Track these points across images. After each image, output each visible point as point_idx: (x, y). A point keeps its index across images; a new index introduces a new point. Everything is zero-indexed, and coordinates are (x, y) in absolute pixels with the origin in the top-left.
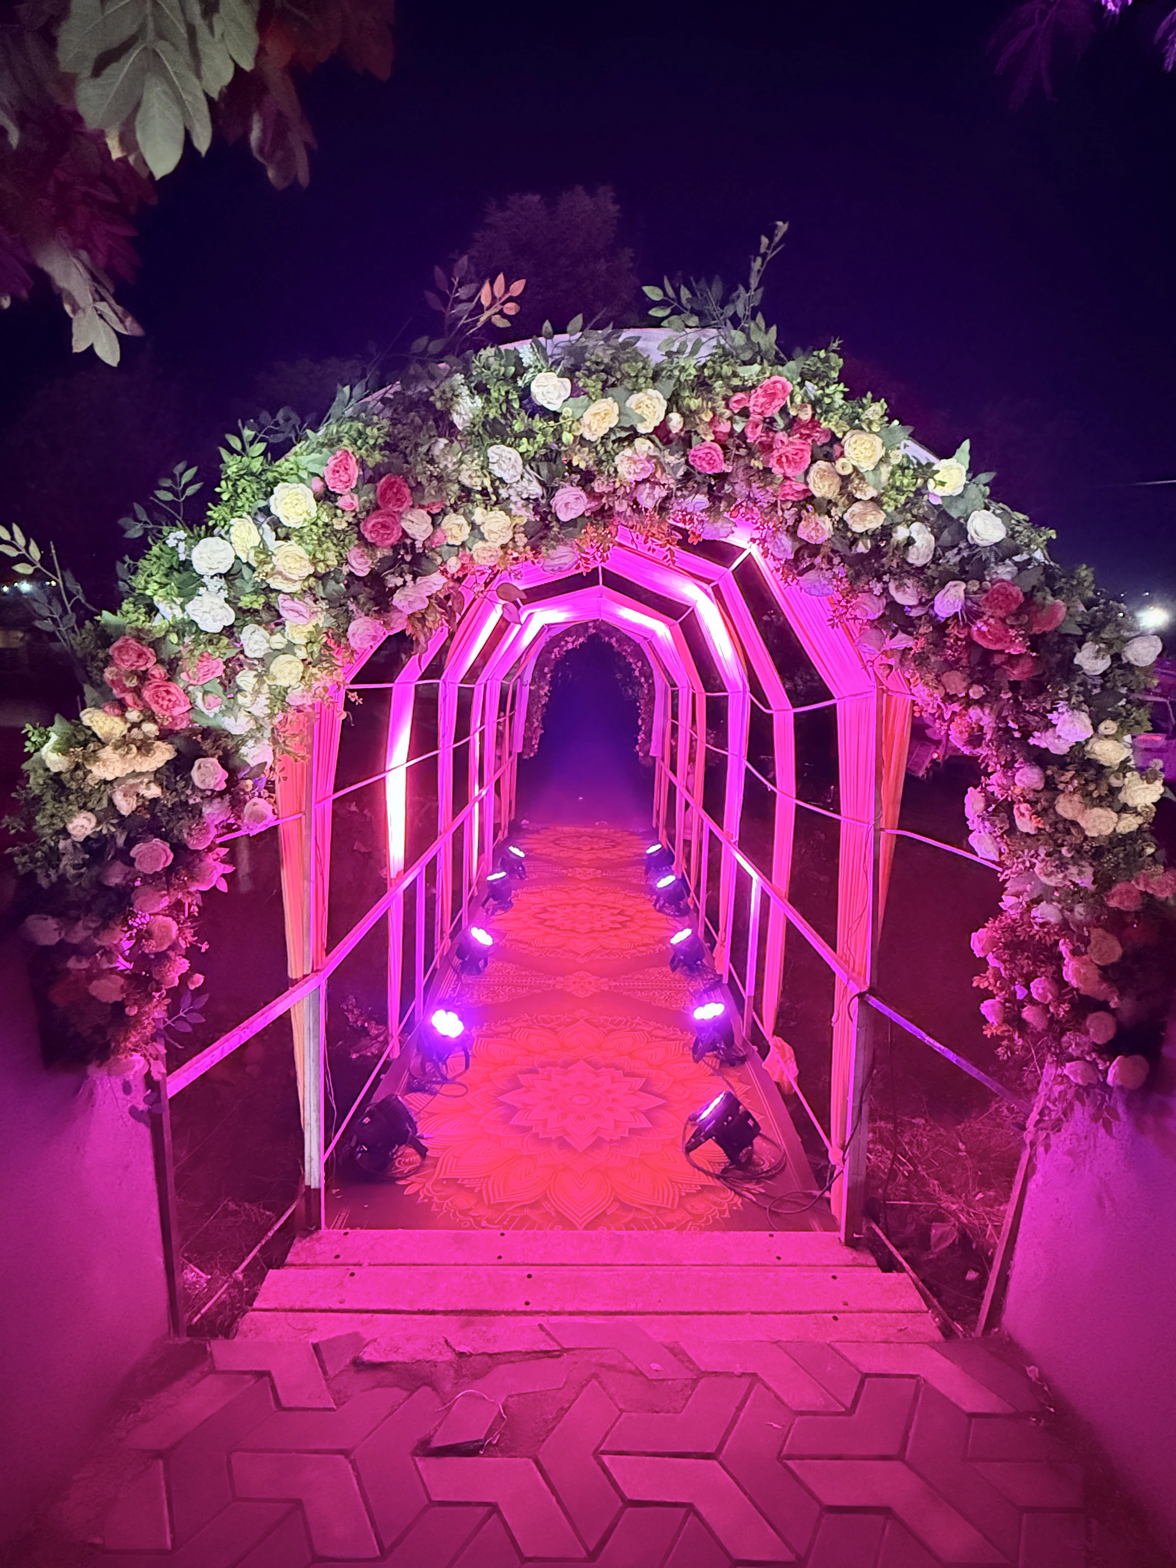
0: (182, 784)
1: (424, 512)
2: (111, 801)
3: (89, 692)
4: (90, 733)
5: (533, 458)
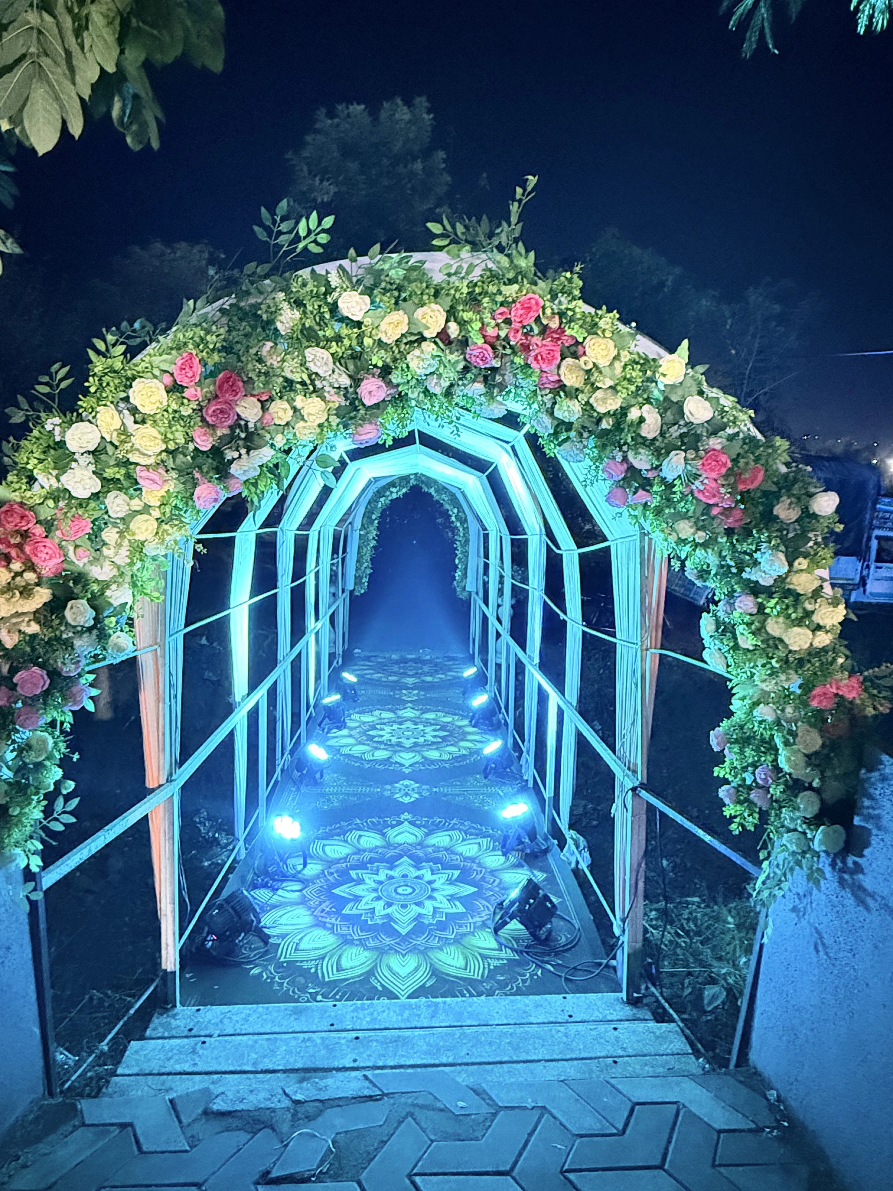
0: (57, 622)
1: (255, 400)
5: (342, 357)
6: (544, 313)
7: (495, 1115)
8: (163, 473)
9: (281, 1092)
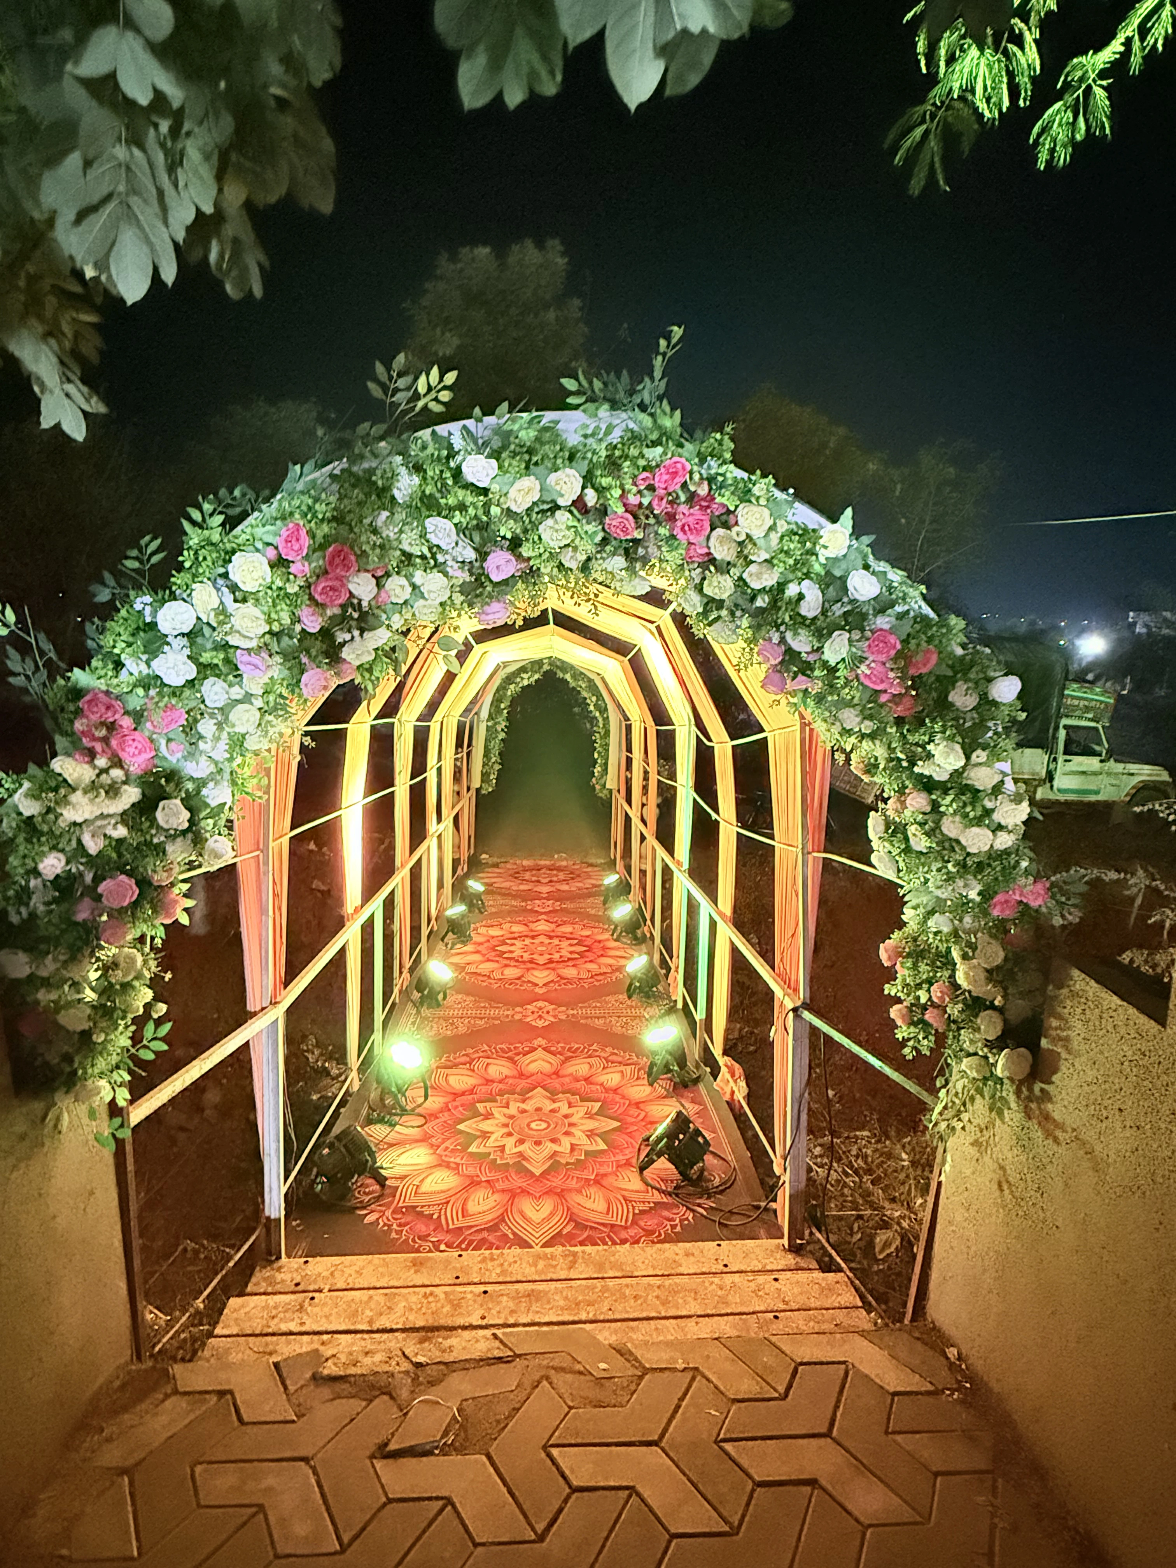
0: (148, 824)
1: (369, 575)
2: (79, 841)
3: (60, 742)
4: (61, 779)
5: (466, 528)
6: (691, 478)
7: (641, 1378)
8: (267, 657)
9: (400, 1353)
